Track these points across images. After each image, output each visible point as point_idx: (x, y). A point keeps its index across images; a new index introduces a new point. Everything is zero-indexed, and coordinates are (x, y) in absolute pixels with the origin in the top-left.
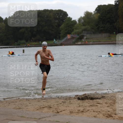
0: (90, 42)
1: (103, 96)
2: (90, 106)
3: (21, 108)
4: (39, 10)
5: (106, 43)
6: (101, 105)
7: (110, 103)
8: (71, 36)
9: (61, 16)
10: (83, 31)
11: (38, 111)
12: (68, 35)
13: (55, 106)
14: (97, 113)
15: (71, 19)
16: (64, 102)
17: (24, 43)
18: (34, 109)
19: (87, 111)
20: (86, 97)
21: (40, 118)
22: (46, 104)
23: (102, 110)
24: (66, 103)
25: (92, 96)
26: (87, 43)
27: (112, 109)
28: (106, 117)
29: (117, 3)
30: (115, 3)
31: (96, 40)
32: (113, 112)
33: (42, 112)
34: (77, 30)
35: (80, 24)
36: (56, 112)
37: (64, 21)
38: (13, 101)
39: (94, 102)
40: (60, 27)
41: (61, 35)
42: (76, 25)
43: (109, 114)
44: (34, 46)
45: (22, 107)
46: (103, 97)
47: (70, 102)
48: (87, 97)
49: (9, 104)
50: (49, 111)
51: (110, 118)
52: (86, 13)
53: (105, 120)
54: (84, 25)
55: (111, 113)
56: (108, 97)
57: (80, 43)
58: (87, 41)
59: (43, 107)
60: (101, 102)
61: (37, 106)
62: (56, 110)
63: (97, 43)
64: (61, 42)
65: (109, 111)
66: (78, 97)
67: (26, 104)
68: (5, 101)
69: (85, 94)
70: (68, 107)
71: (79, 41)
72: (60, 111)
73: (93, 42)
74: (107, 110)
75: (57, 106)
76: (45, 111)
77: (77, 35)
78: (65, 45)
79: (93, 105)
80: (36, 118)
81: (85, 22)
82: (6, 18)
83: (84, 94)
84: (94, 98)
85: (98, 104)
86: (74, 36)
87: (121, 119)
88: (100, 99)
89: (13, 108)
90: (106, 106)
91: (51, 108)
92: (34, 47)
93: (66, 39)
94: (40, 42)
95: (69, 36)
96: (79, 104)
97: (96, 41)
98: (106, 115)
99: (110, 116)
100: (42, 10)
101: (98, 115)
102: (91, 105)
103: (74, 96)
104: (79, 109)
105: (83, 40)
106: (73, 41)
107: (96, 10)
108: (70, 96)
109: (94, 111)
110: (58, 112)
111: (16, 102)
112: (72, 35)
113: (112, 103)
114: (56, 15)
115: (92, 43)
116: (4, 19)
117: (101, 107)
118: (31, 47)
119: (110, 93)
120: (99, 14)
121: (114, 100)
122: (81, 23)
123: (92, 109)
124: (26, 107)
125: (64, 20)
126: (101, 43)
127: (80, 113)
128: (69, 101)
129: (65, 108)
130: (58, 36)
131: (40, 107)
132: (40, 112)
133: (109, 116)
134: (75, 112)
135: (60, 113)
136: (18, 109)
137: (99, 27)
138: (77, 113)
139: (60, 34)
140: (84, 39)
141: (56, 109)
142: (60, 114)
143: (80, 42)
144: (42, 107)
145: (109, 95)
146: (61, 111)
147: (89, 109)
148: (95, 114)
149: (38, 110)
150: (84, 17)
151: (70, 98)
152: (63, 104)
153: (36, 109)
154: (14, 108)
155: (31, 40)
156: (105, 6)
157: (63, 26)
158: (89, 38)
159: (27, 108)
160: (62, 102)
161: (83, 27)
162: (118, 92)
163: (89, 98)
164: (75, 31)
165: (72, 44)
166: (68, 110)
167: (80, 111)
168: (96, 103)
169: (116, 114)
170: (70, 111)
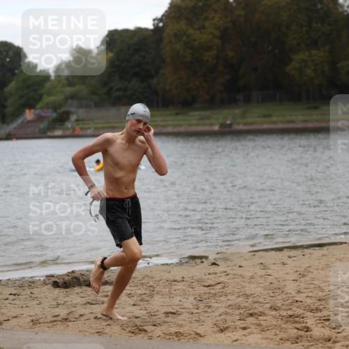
0: (86, 129)
2: (85, 304)
7: (141, 294)
8: (36, 115)
9: (8, 60)
10: (66, 99)
12: (27, 111)
14: (104, 323)
16: (15, 295)
19: (77, 318)
20: (74, 280)
24: (20, 296)
26: (78, 132)
27: (146, 310)
28: (130, 334)
29: (158, 23)
30: (154, 25)
31: (104, 125)
32: (148, 320)
34: (52, 99)
35: (58, 81)
37: (16, 71)
40: (7, 89)
41: (9, 110)
42: (48, 85)
43: (136, 326)
47: (32, 293)
48: (79, 280)
51: (141, 335)
53: (127, 341)
54: (70, 84)
55: (142, 322)
56: (135, 278)
57: (59, 133)
58: (77, 128)
64: (8, 131)
65: (137, 316)
66: (54, 279)
69: (73, 272)
70: (27, 306)
71: (58, 126)
72: (5, 320)
73: (96, 129)
74: (132, 314)
77: (50, 111)
78: (18, 138)
79: (93, 300)
83: (70, 271)
86: (43, 114)
87: (170, 339)
90: (130, 304)
93: (21, 123)
95: (29, 115)
96: (55, 300)
97: (104, 128)
98: (130, 329)
99: (140, 330)
101: (109, 328)
102: (89, 301)
103: (42, 279)
104: (56, 314)
105: (69, 125)
106: (42, 126)
109: (96, 318)
112: (38, 111)
113: (145, 294)
115: (92, 134)
119: (140, 269)
120: (111, 55)
121: (151, 286)
122: (63, 78)
123: (92, 313)
125: (17, 69)
127: (59, 323)
128: (28, 291)
129: (18, 311)
133: (136, 331)
134: (46, 321)
135: (5, 325)
137: (111, 89)
138: (51, 324)
142: (3, 329)
143: (60, 129)
145: (137, 274)
146: (8, 320)
147: (82, 313)
148: (100, 325)
151: (32, 283)
152: (13, 300)
156: (126, 31)
157: (12, 85)
158: (83, 120)
160: (11, 294)
161: (69, 90)
162: (163, 265)
163: (84, 281)
164: (47, 99)
165: (37, 135)
166: (24, 316)
167: (59, 318)
168: (102, 297)
169: (155, 326)
170: (31, 318)
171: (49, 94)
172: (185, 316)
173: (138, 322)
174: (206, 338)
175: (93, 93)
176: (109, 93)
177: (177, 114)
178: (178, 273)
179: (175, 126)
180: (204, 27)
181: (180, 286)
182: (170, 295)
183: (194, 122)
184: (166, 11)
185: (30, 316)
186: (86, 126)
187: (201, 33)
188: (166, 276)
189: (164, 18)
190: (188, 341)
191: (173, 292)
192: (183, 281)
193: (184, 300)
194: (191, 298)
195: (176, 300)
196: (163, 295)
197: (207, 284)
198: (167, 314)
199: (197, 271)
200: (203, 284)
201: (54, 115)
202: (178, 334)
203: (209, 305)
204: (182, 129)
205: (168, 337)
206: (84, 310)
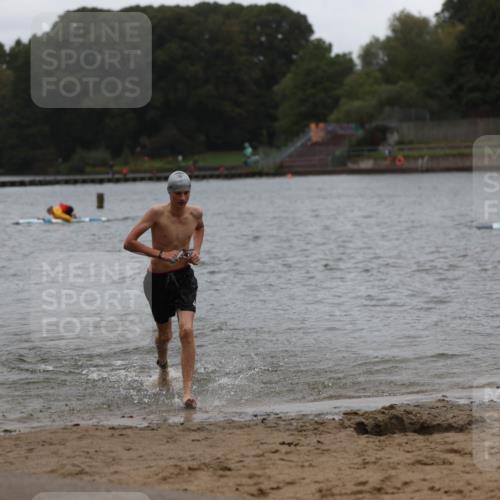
0: (416, 158)
2: (413, 464)
3: (87, 469)
4: (178, 7)
6: (467, 460)
8: (329, 132)
9: (280, 36)
10: (381, 105)
11: (166, 487)
12: (313, 126)
13: (247, 460)
15: (329, 47)
16: (290, 444)
17: (104, 164)
18: (149, 477)
19: (399, 489)
20: (393, 421)
22: (204, 453)
23: (469, 484)
24: (298, 448)
25: (425, 417)
26: (401, 162)
31: (448, 151)
33: (186, 490)
34: (357, 104)
35: (368, 75)
36: (254, 490)
37: (294, 57)
38: (49, 436)
39: (433, 446)
40: (276, 88)
41: (281, 124)
42: (349, 80)
44: (148, 175)
45: (90, 466)
47: (319, 442)
48: (403, 421)
49: (31, 450)
50: (219, 484)
52: (399, 19)
54: (388, 80)
57: (367, 164)
58: (400, 157)
59: (190, 469)
60: (468, 447)
61: (162, 463)
62: (251, 482)
63: (450, 163)
64: (278, 161)
66: (358, 419)
67: (112, 452)
68: (10, 438)
69: (392, 407)
70: (311, 465)
71: (366, 153)
72: (272, 489)
73: (432, 158)
74: (495, 484)
75: (256, 464)
76: (198, 486)
77: (353, 126)
78: (296, 174)
79: (427, 457)
81: (392, 61)
82: (18, 43)
83: (387, 404)
84: (434, 427)
85: (451, 457)
86: (340, 132)
88: (461, 429)
89: (49, 469)
91: (229, 469)
92: (150, 179)
93: (302, 145)
94: (180, 158)
95: (316, 132)
96: (360, 456)
97: (447, 156)
100: (188, 8)
102: (420, 458)
103: (337, 418)
104: (361, 480)
105: (385, 150)
106: (338, 152)
108: (319, 415)
109: (432, 489)
110: (262, 493)
111: (63, 443)
112: (331, 127)
114: (259, 28)
115: (425, 166)
116: (7, 48)
117: (468, 469)
118: (134, 180)
120: (460, 28)
122: (375, 67)
123: (424, 480)
124: (108, 464)
125: (296, 53)
127: (367, 495)
128: (313, 440)
129: (295, 474)
130: (264, 132)
131: (176, 466)
132: (178, 490)
134: (344, 491)
135: (272, 497)
136: (71, 474)
137: (460, 88)
138: (352, 497)
139: (274, 118)
140: (389, 145)
141: (251, 477)
143: (369, 157)
146: (278, 488)
147: (408, 480)
149: (165, 479)
150: (388, 39)
151: (319, 425)
152: (287, 453)
153: (157, 475)
154: (52, 471)
155: (138, 149)
157: (287, 82)
158: (411, 142)
159: (116, 472)
160: (283, 443)
161: (386, 89)
163: (411, 424)
164: (347, 105)
165: (330, 168)
166: (307, 481)
167: (366, 488)
168: (442, 451)
170: (318, 486)
171: (352, 96)
175: (429, 95)
176: (456, 95)
185: (316, 482)
186: (416, 153)
201: (360, 133)
206: (410, 474)
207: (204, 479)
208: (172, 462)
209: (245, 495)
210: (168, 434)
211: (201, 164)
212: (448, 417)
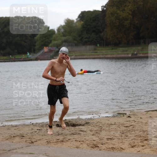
1: (87, 121)
2: (71, 134)
5: (91, 57)
6: (85, 133)
7: (96, 130)
8: (49, 49)
10: (63, 42)
11: (7, 141)
12: (45, 48)
13: (28, 134)
14: (79, 143)
15: (49, 28)
16: (39, 130)
18: (3, 139)
19: (67, 141)
20: (66, 123)
21: (11, 150)
22: (17, 132)
23: (85, 139)
24: (42, 131)
25: (74, 122)
27: (98, 137)
28: (91, 148)
29: (104, 8)
30: (102, 9)
31: (79, 54)
32: (99, 142)
33: (13, 142)
34: (56, 42)
35: (59, 34)
36: (30, 142)
39: (76, 130)
40: (35, 38)
41: (37, 47)
42: (54, 36)
43: (94, 144)
44: (3, 60)
46: (87, 123)
48: (68, 123)
50: (21, 140)
51: (96, 149)
52: (67, 20)
53: (90, 151)
54: (64, 36)
55: (97, 143)
56: (93, 123)
59: (14, 136)
60: (85, 130)
61: (7, 135)
62: (29, 140)
63: (80, 57)
64: (36, 57)
65: (94, 140)
66: (57, 123)
69: (65, 120)
70: (45, 135)
72: (35, 141)
73: (76, 56)
74: (92, 139)
75: (31, 135)
76: (16, 141)
77: (55, 47)
78: (41, 60)
79: (74, 133)
80: (5, 149)
81: (65, 31)
84: (76, 125)
85: (81, 132)
86: (52, 49)
88: (83, 125)
90: (91, 135)
91: (24, 137)
93: (42, 53)
94: (11, 56)
95: (46, 49)
96: (57, 132)
98: (91, 146)
99: (96, 146)
101: (81, 145)
104: (58, 139)
106: (51, 54)
107: (79, 17)
108: (47, 122)
109: (76, 141)
110: (32, 142)
112: (50, 48)
113: (98, 130)
115: (74, 58)
117: (85, 135)
119: (96, 119)
120: (82, 22)
121: (101, 127)
122: (61, 33)
123: (74, 138)
126: (85, 57)
127: (59, 143)
128: (45, 128)
129: (41, 137)
130: (32, 49)
132: (10, 142)
133: (94, 147)
134: (53, 142)
135: (35, 143)
137: (82, 38)
138: (56, 143)
139: (35, 46)
141: (29, 138)
142: (34, 145)
144: (12, 136)
145: (94, 121)
146: (36, 141)
147: (70, 138)
148: (78, 144)
149: (7, 139)
150: (64, 25)
151: (47, 125)
152: (39, 132)
153: (5, 138)
156: (89, 12)
157: (38, 36)
160: (38, 130)
161: (64, 38)
162: (106, 117)
163: (71, 124)
164: (54, 42)
165: (49, 58)
166: (44, 139)
167: (59, 141)
168: (78, 131)
169: (103, 144)
170: (46, 140)
171: (55, 40)
172: (116, 140)
173: (95, 143)
174: (125, 150)
175: (74, 40)
176: (81, 40)
177: (112, 49)
178: (113, 121)
179: (111, 54)
180: (124, 10)
181: (114, 127)
182: (109, 131)
183: (120, 53)
184: (107, 3)
185: (46, 139)
186: (72, 55)
187: (123, 12)
188: (107, 122)
189: (106, 6)
190: (118, 151)
191: (111, 129)
192: (115, 124)
193: (115, 133)
194: (119, 132)
195: (112, 133)
196: (106, 130)
197: (126, 126)
198: (108, 139)
199: (122, 120)
200: (124, 126)
202: (113, 148)
203: (127, 135)
204: (114, 56)
205: (108, 149)
206: (70, 137)
207: (17, 139)
208: (9, 135)
209: (28, 143)
210: (8, 128)
211: (16, 58)
212: (80, 122)
